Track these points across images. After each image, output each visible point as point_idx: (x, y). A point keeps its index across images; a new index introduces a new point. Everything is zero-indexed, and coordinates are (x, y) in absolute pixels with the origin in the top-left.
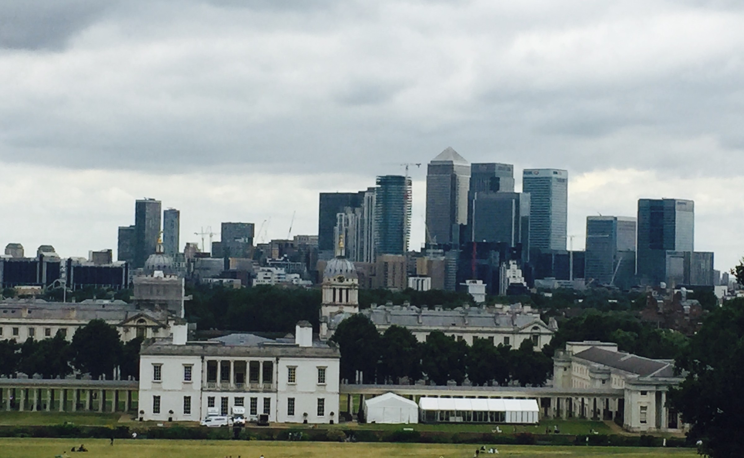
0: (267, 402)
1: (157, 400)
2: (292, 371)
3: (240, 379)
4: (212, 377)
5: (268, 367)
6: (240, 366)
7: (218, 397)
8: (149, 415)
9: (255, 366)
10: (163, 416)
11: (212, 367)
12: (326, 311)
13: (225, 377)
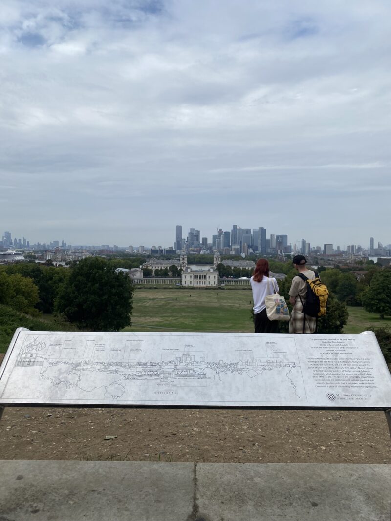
0: (205, 282)
1: (185, 282)
2: (209, 277)
3: (200, 278)
4: (195, 278)
5: (205, 276)
6: (200, 276)
7: (196, 281)
8: (184, 285)
9: (203, 276)
10: (186, 285)
11: (195, 276)
12: (215, 262)
13: (197, 278)
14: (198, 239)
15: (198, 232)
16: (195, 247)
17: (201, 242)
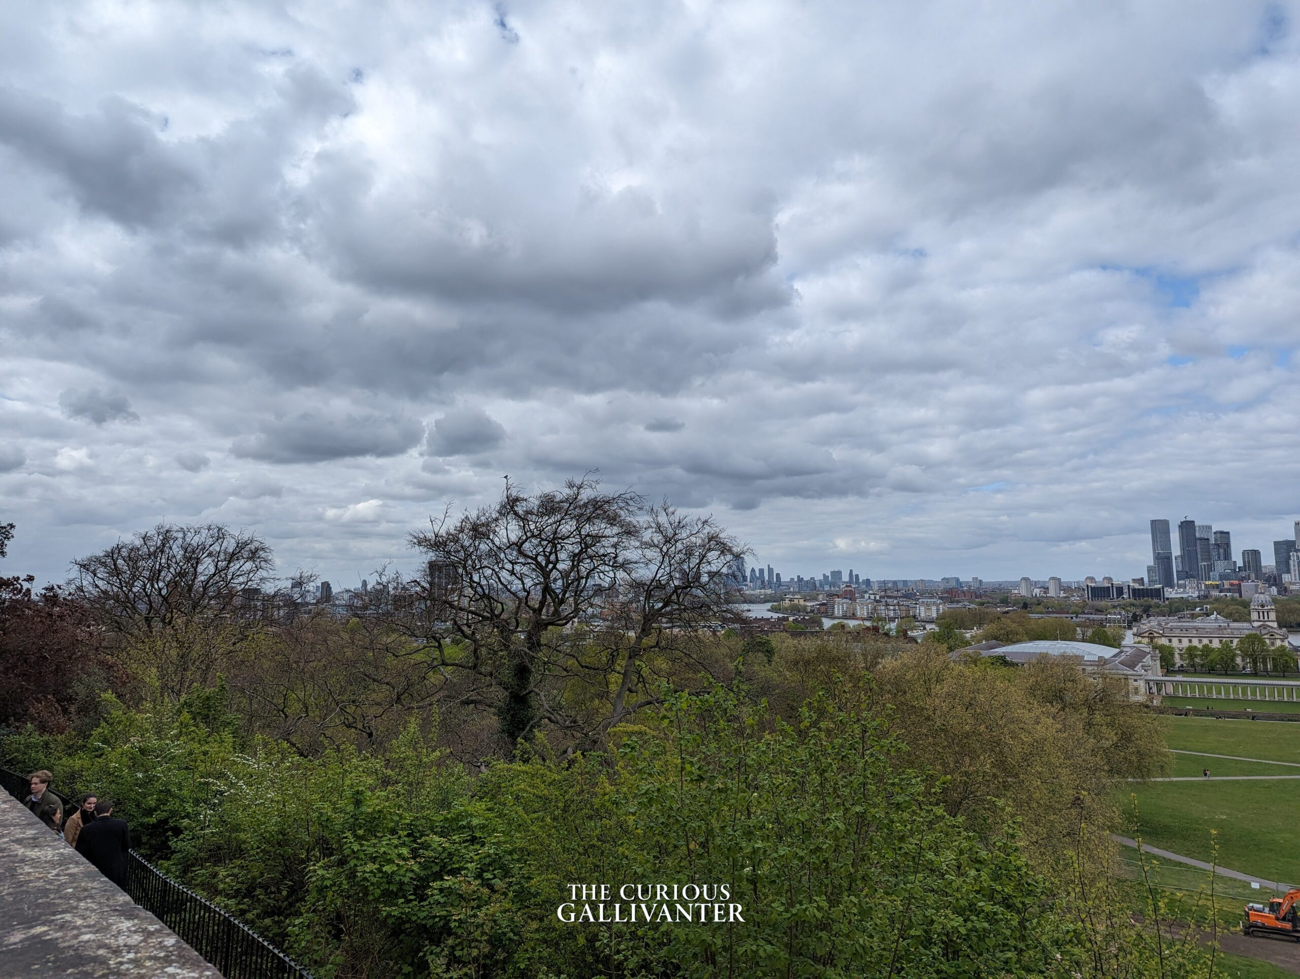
14: (1227, 556)
15: (1225, 535)
16: (1223, 577)
17: (1240, 563)
